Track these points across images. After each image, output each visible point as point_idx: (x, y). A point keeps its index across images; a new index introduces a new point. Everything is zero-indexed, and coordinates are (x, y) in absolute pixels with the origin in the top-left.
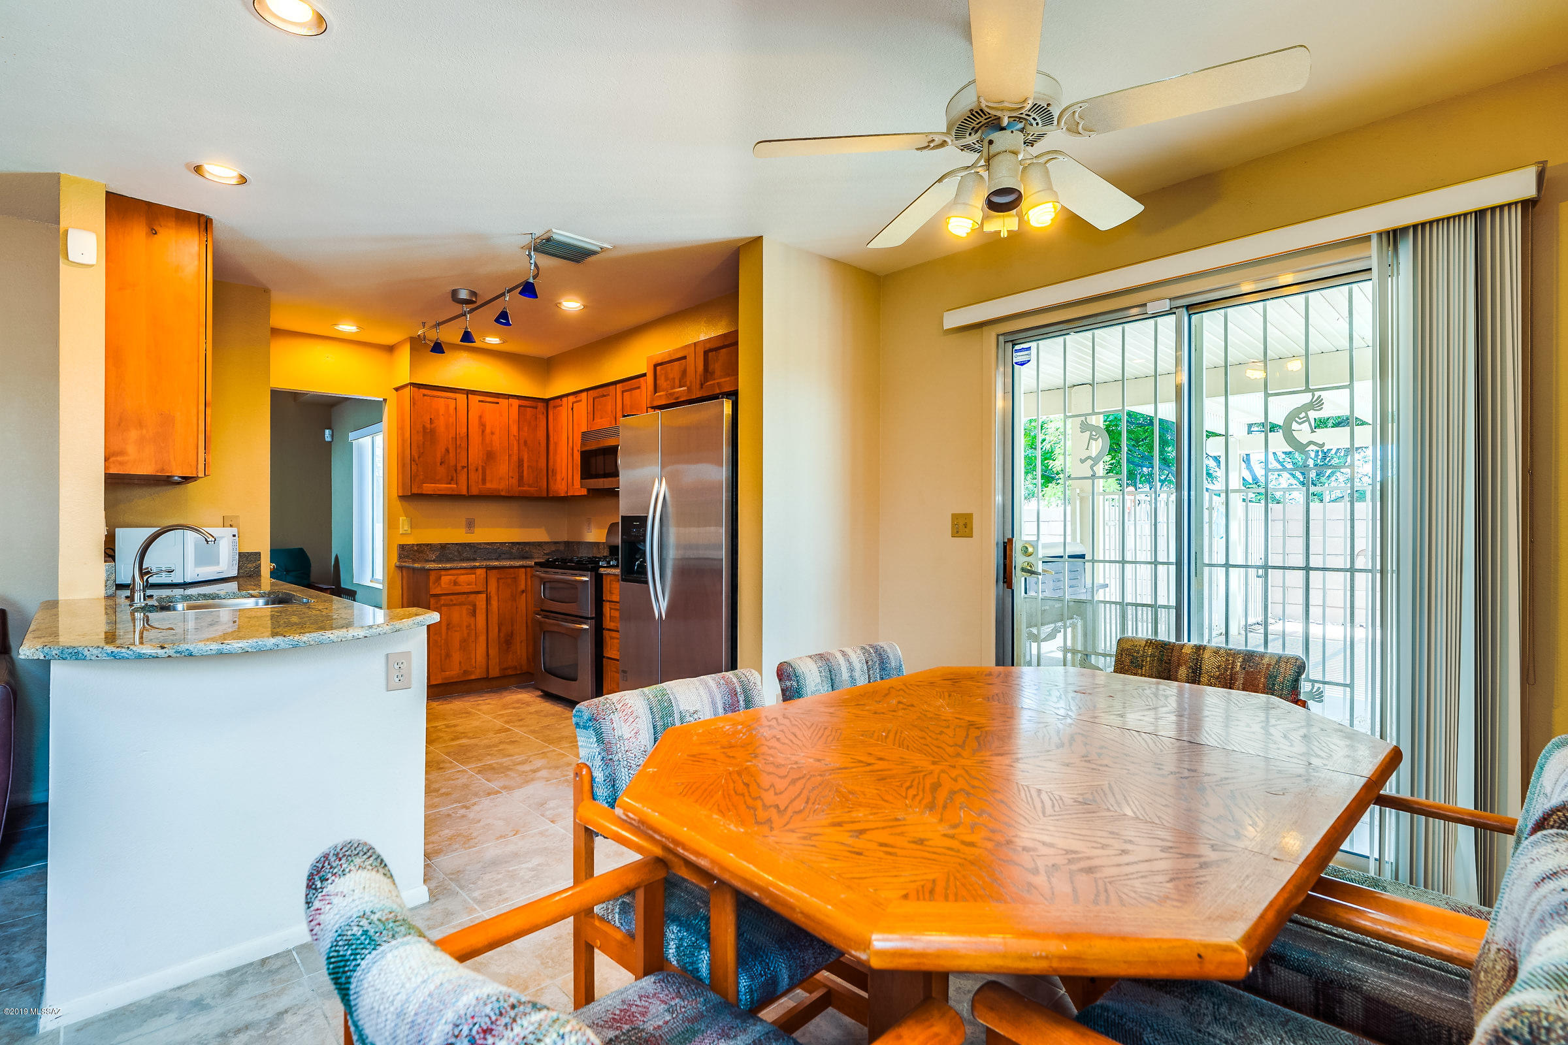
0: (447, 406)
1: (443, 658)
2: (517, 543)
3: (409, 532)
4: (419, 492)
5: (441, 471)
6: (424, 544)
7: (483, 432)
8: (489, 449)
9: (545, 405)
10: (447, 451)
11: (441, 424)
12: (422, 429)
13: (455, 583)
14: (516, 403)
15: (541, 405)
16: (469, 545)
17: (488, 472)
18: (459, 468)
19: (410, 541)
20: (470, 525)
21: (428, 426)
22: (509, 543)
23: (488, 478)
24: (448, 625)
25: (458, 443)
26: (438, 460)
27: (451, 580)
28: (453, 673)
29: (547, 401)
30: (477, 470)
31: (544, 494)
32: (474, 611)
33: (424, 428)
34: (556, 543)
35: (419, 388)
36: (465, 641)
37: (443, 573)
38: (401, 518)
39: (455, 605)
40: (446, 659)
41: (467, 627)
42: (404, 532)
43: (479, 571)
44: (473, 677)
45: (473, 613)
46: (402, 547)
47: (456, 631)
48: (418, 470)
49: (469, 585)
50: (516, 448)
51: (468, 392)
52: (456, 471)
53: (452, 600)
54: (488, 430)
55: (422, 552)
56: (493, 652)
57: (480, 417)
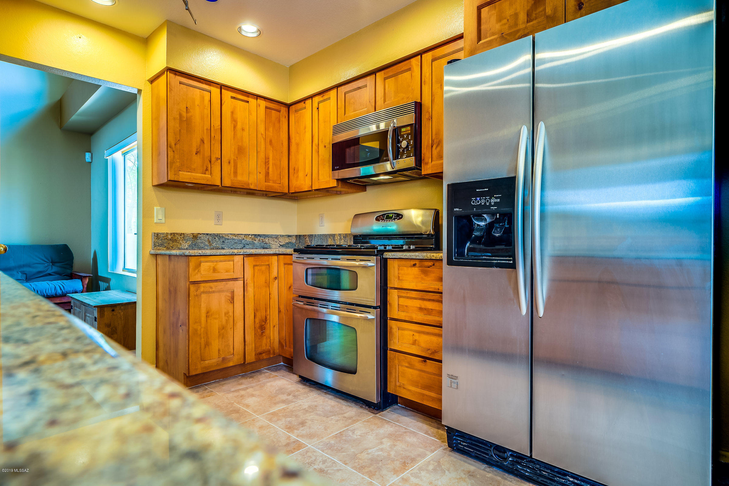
0: (203, 98)
1: (203, 346)
2: (259, 235)
3: (163, 221)
4: (176, 179)
5: (197, 161)
6: (177, 234)
7: (235, 127)
8: (240, 144)
9: (287, 109)
10: (202, 141)
11: (196, 114)
12: (178, 116)
13: (215, 270)
14: (263, 103)
15: (284, 110)
16: (218, 235)
17: (239, 166)
18: (213, 159)
19: (164, 230)
20: (219, 217)
21: (184, 114)
22: (252, 235)
23: (239, 171)
24: (208, 312)
25: (213, 135)
26: (194, 151)
27: (210, 266)
28: (214, 361)
29: (288, 106)
30: (229, 163)
31: (286, 191)
32: (233, 298)
33: (180, 115)
34: (289, 236)
35: (176, 74)
36: (223, 328)
37: (202, 259)
38: (155, 208)
39: (214, 292)
40: (205, 347)
41: (225, 314)
42: (159, 221)
43: (237, 258)
44: (231, 364)
45: (232, 300)
46: (157, 236)
47: (215, 319)
48: (174, 157)
49: (227, 272)
50: (263, 146)
51: (222, 87)
52: (210, 162)
53: (211, 288)
54: (239, 126)
55: (176, 241)
56: (250, 338)
57: (232, 113)
